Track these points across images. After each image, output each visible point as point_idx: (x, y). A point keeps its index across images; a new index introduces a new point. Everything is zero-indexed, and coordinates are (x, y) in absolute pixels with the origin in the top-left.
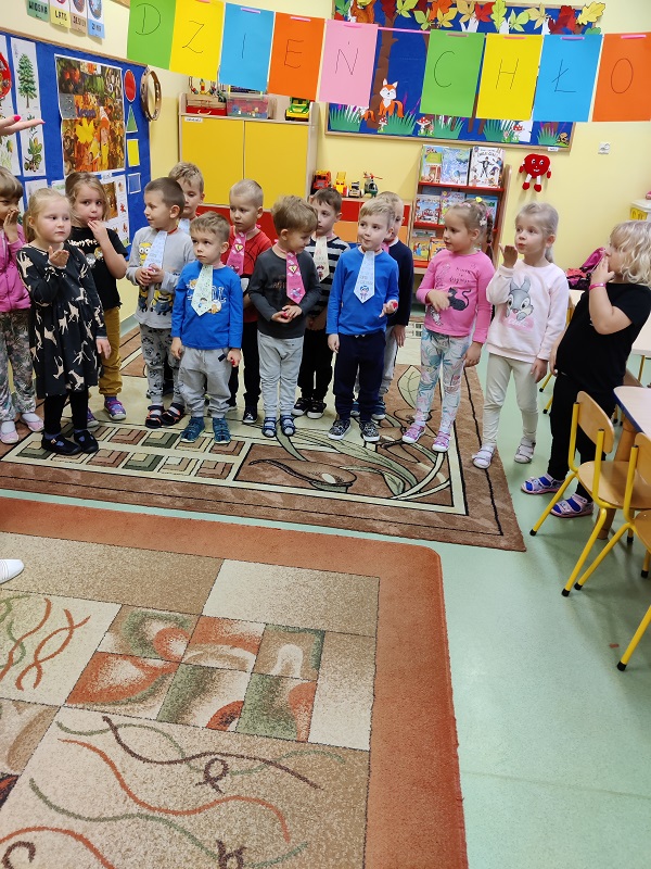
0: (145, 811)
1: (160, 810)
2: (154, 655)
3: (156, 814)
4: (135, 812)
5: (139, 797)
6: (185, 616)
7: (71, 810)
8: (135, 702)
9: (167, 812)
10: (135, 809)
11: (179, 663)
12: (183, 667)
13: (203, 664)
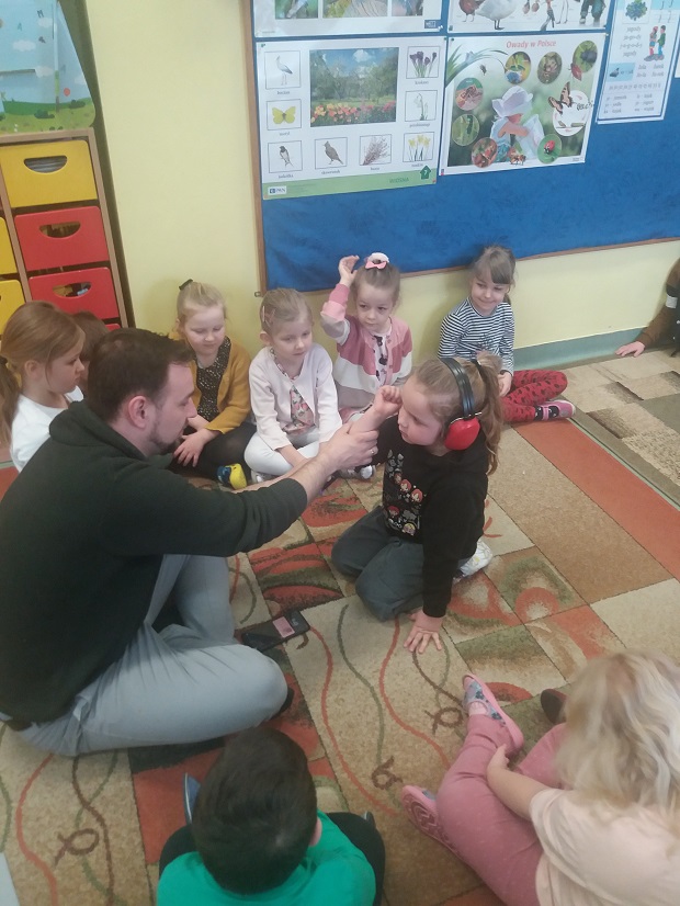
0: (377, 690)
1: (386, 699)
2: (510, 601)
3: (381, 699)
4: (372, 684)
5: (386, 679)
6: (574, 595)
7: (344, 644)
8: (458, 620)
9: (388, 706)
10: (374, 682)
11: (522, 623)
12: (522, 628)
13: (540, 642)
